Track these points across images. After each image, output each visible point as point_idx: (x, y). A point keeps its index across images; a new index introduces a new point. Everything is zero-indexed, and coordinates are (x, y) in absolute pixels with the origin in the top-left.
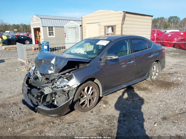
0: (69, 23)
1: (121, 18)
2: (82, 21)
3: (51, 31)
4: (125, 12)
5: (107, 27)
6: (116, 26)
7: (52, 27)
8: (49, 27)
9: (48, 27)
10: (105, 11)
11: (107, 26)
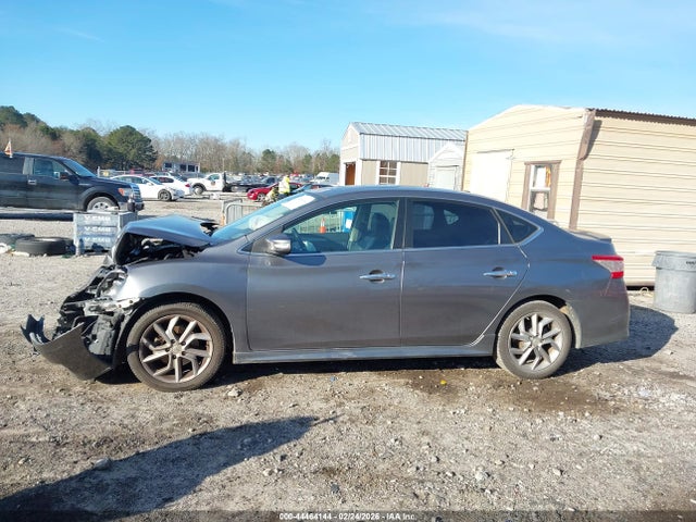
0: (442, 149)
1: (579, 135)
2: (466, 141)
3: (387, 176)
4: (594, 112)
5: (533, 167)
6: (559, 162)
7: (394, 164)
8: (383, 163)
9: (378, 163)
10: (534, 106)
11: (533, 163)
